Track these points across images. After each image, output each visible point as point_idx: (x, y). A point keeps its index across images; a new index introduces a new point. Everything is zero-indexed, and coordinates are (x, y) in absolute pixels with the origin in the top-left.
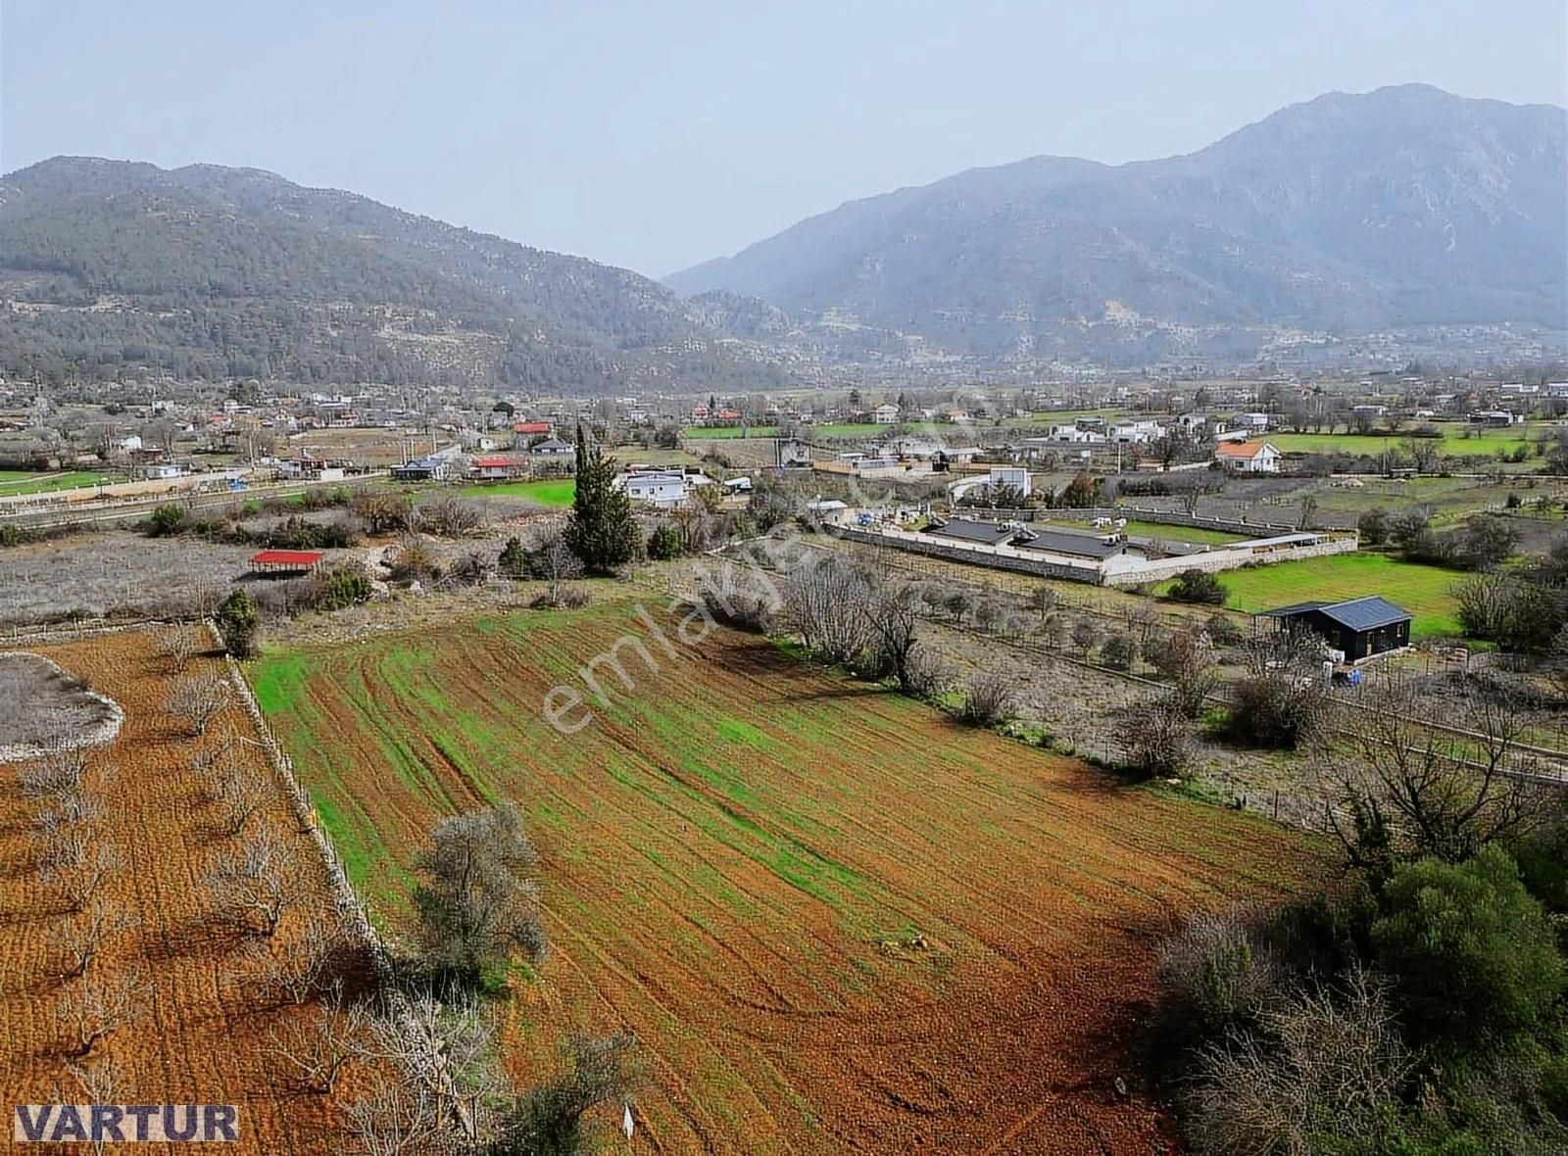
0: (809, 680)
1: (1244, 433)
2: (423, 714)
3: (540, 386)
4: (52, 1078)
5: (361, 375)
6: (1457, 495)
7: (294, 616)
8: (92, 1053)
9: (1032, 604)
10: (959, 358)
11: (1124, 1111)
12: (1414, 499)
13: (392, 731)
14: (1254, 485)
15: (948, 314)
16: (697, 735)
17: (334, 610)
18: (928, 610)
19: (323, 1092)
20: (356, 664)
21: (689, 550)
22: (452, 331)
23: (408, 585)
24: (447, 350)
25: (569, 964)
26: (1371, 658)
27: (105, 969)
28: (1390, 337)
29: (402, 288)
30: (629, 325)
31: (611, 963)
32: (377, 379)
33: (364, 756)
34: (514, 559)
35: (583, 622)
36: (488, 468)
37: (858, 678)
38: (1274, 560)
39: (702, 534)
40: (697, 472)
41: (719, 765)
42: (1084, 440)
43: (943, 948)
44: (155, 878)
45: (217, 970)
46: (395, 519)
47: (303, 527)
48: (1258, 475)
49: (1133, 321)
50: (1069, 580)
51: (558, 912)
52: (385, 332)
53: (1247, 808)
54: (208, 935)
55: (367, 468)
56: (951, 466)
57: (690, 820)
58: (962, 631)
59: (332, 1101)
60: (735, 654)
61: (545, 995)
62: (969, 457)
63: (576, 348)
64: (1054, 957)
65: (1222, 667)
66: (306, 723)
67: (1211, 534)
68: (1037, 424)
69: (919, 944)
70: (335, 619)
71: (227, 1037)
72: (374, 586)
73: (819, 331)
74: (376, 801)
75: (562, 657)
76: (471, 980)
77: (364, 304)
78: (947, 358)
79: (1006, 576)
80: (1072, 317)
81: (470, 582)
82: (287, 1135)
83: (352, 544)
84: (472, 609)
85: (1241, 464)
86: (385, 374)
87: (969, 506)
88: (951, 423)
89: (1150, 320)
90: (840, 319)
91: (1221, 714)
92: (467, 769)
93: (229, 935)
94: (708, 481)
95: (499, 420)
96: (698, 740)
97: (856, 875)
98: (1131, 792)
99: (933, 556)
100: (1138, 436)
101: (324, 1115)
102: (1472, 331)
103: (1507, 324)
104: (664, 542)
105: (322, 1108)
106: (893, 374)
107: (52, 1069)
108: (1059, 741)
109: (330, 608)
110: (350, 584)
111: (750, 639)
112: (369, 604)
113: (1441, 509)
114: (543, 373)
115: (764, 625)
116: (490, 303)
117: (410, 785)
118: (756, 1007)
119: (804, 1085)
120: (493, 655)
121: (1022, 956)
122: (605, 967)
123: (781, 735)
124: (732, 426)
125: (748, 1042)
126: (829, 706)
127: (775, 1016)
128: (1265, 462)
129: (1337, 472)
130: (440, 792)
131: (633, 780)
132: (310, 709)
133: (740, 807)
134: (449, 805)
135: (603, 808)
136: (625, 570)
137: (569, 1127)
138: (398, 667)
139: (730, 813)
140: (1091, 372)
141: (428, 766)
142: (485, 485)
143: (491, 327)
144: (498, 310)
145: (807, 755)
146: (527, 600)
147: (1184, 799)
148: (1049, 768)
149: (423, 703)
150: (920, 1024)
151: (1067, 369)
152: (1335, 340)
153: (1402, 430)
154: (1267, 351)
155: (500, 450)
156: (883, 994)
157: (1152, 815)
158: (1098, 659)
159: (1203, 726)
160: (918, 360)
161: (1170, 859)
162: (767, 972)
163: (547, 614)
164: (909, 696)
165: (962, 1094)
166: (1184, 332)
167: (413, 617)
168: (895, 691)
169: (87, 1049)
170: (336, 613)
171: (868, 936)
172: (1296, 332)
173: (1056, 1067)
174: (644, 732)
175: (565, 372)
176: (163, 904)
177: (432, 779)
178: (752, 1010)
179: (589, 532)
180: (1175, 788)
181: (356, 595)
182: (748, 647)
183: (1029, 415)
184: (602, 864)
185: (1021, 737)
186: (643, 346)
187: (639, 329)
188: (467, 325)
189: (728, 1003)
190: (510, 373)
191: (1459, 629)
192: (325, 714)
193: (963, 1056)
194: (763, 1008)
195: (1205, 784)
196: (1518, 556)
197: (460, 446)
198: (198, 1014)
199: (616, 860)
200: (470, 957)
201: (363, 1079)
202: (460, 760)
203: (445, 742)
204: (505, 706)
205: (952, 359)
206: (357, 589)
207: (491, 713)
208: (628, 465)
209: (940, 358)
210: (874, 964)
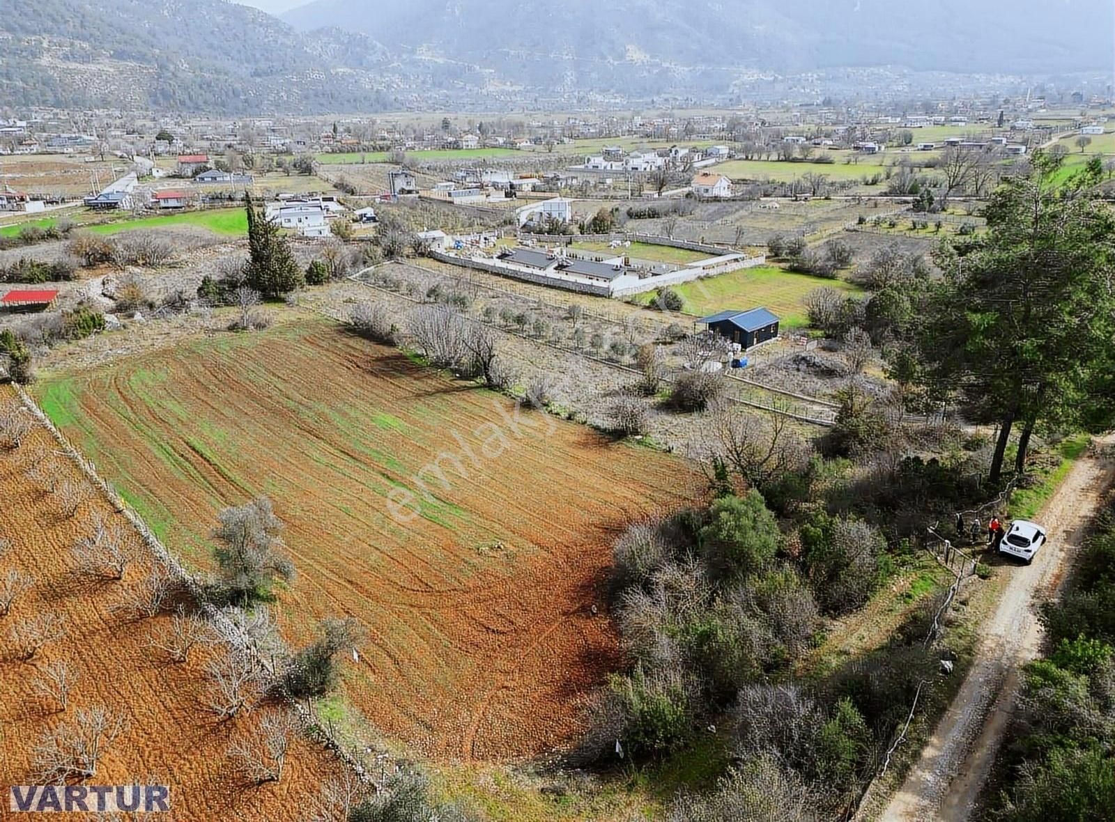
0: (429, 381)
1: (713, 161)
2: (172, 421)
3: (189, 108)
4: (15, 672)
5: (29, 99)
6: (831, 215)
7: (50, 345)
8: (35, 657)
9: (568, 315)
10: (521, 88)
11: (595, 620)
12: (806, 218)
13: (154, 436)
14: (713, 207)
15: (512, 52)
16: (361, 426)
17: (80, 338)
18: (502, 322)
19: (182, 662)
20: (110, 383)
21: (336, 276)
22: (107, 61)
23: (132, 316)
24: (104, 77)
25: (306, 579)
26: (756, 346)
27: (20, 609)
28: (815, 76)
29: (54, 20)
30: (258, 56)
31: (330, 575)
32: (44, 102)
33: (141, 455)
34: (209, 292)
35: (269, 341)
36: (166, 199)
37: (461, 378)
38: (715, 273)
39: (344, 265)
40: (331, 199)
41: (377, 446)
42: (609, 168)
43: (512, 548)
44: (29, 550)
45: (93, 603)
46: (104, 254)
47: (33, 266)
48: (716, 199)
49: (645, 61)
50: (592, 294)
51: (293, 549)
52: (45, 60)
53: (674, 451)
54: (79, 582)
55: (63, 199)
56: (518, 194)
57: (363, 484)
58: (525, 338)
59: (189, 666)
60: (379, 363)
61: (296, 597)
62: (530, 186)
63: (215, 76)
64: (567, 547)
65: (674, 357)
66: (90, 433)
67: (682, 252)
68: (577, 151)
69: (499, 547)
70: (83, 347)
71: (114, 640)
72: (106, 319)
73: (414, 63)
74: (158, 486)
75: (260, 371)
76: (253, 594)
77: (21, 35)
78: (514, 88)
79: (553, 292)
80: (603, 57)
81: (178, 310)
82: (168, 685)
83: (75, 278)
84: (185, 334)
85: (707, 191)
86: (50, 98)
87: (529, 233)
88: (519, 149)
89: (658, 60)
90: (430, 53)
91: (668, 391)
92: (214, 460)
93: (93, 581)
94: (341, 208)
95: (162, 146)
96: (363, 430)
97: (465, 510)
98: (614, 446)
99: (506, 277)
100: (644, 165)
101: (186, 673)
102: (867, 71)
103: (889, 66)
104: (317, 272)
105: (184, 669)
106: (474, 101)
107: (13, 668)
108: (579, 415)
109: (76, 337)
110: (89, 319)
111: (387, 351)
112: (105, 332)
113: (819, 227)
114: (190, 98)
115: (396, 340)
116: (138, 37)
117: (178, 474)
118: (414, 590)
119: (442, 627)
120: (210, 371)
121: (552, 547)
122: (327, 578)
123: (414, 423)
124: (353, 151)
125: (412, 609)
126: (444, 400)
127: (424, 594)
128: (722, 188)
129: (766, 196)
130: (200, 477)
131: (324, 460)
132: (90, 422)
133: (394, 473)
134: (208, 485)
135: (309, 481)
136: (292, 296)
137: (326, 662)
138: (143, 383)
139: (388, 478)
140: (618, 101)
141: (187, 459)
142: (165, 215)
143: (142, 58)
144: (144, 42)
145: (431, 435)
146: (225, 325)
147: (643, 448)
148: (573, 433)
149: (170, 412)
150: (500, 590)
151: (599, 98)
152: (780, 77)
153: (810, 158)
154: (735, 85)
155: (169, 177)
156: (480, 576)
157: (624, 459)
158: (604, 355)
159: (658, 399)
160: (491, 89)
161: (631, 486)
162: (419, 571)
163: (242, 335)
164: (492, 389)
165: (520, 622)
166: (681, 71)
167: (143, 343)
168: (483, 386)
169: (31, 656)
170: (82, 342)
171: (473, 545)
172: (755, 71)
173: (565, 602)
174: (326, 425)
175: (209, 96)
176: (42, 567)
177: (192, 468)
178: (412, 592)
179: (263, 270)
180: (639, 442)
181: (95, 327)
182: (388, 358)
183: (572, 141)
184: (314, 517)
185: (557, 414)
186: (272, 74)
187: (267, 59)
188: (119, 55)
189: (398, 590)
190: (162, 98)
191: (808, 322)
192: (102, 426)
193: (520, 604)
194: (418, 591)
195: (655, 438)
196: (853, 264)
197: (134, 174)
198: (91, 628)
199: (323, 513)
200: (252, 582)
201: (203, 652)
202: (208, 454)
203: (193, 440)
204: (227, 411)
205: (517, 88)
206: (94, 323)
207: (219, 417)
208: (277, 195)
209: (508, 88)
210: (476, 560)
